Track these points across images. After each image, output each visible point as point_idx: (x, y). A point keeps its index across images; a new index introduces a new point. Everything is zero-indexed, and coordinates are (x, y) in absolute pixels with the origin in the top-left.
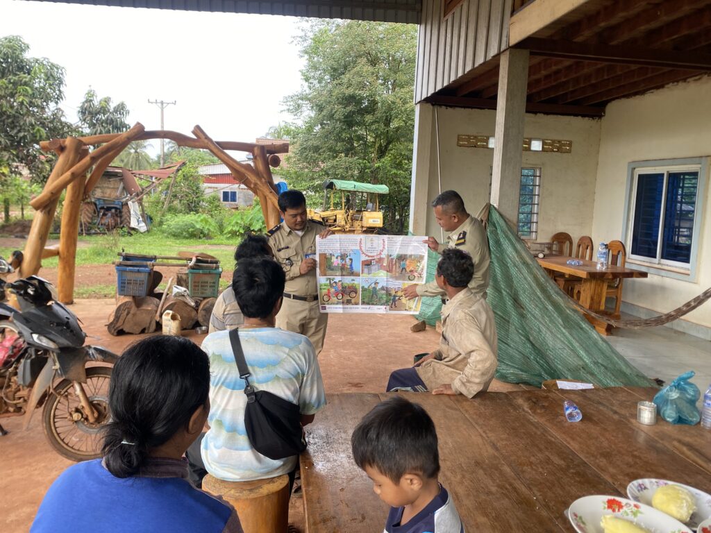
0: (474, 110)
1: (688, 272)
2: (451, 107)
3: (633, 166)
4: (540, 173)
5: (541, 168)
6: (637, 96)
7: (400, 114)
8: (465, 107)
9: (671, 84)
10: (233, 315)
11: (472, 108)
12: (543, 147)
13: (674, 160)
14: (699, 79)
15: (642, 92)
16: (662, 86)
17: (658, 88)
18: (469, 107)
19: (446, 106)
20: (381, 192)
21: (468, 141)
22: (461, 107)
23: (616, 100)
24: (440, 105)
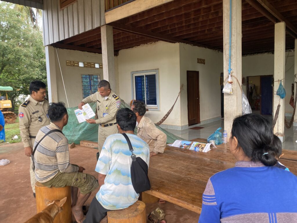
0: (71, 50)
1: (157, 108)
2: (61, 48)
3: (132, 73)
4: (100, 76)
5: (100, 75)
6: (130, 48)
7: (11, 52)
8: (68, 49)
9: (142, 44)
10: (62, 147)
11: (70, 49)
12: (99, 67)
13: (147, 71)
14: (152, 43)
15: (132, 47)
16: (139, 45)
17: (138, 46)
18: (69, 49)
19: (60, 48)
20: (8, 90)
21: (71, 64)
22: (66, 49)
23: (123, 50)
24: (57, 47)
